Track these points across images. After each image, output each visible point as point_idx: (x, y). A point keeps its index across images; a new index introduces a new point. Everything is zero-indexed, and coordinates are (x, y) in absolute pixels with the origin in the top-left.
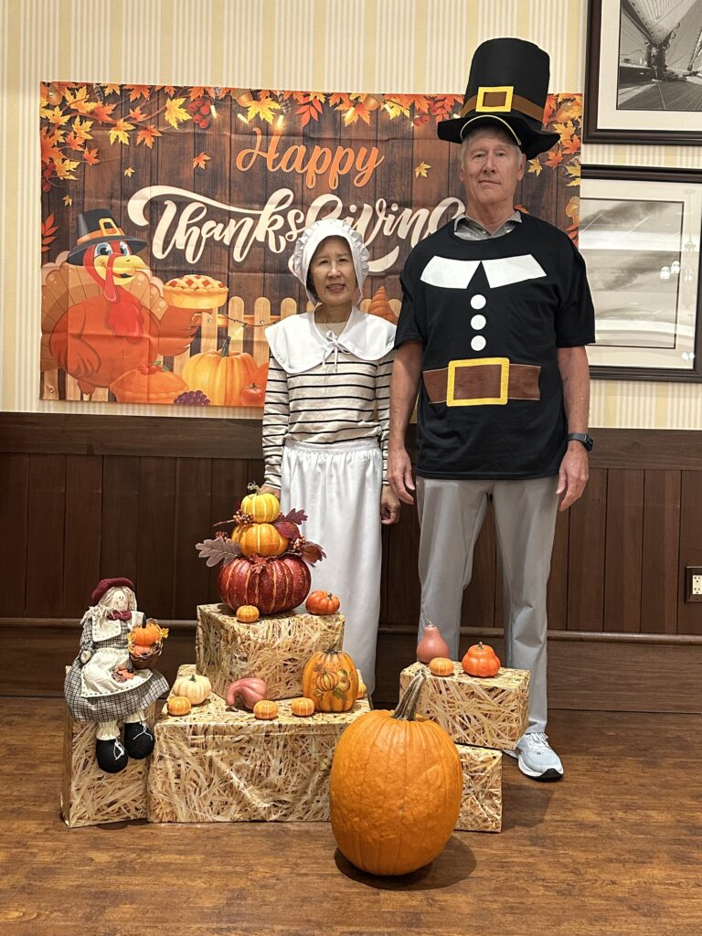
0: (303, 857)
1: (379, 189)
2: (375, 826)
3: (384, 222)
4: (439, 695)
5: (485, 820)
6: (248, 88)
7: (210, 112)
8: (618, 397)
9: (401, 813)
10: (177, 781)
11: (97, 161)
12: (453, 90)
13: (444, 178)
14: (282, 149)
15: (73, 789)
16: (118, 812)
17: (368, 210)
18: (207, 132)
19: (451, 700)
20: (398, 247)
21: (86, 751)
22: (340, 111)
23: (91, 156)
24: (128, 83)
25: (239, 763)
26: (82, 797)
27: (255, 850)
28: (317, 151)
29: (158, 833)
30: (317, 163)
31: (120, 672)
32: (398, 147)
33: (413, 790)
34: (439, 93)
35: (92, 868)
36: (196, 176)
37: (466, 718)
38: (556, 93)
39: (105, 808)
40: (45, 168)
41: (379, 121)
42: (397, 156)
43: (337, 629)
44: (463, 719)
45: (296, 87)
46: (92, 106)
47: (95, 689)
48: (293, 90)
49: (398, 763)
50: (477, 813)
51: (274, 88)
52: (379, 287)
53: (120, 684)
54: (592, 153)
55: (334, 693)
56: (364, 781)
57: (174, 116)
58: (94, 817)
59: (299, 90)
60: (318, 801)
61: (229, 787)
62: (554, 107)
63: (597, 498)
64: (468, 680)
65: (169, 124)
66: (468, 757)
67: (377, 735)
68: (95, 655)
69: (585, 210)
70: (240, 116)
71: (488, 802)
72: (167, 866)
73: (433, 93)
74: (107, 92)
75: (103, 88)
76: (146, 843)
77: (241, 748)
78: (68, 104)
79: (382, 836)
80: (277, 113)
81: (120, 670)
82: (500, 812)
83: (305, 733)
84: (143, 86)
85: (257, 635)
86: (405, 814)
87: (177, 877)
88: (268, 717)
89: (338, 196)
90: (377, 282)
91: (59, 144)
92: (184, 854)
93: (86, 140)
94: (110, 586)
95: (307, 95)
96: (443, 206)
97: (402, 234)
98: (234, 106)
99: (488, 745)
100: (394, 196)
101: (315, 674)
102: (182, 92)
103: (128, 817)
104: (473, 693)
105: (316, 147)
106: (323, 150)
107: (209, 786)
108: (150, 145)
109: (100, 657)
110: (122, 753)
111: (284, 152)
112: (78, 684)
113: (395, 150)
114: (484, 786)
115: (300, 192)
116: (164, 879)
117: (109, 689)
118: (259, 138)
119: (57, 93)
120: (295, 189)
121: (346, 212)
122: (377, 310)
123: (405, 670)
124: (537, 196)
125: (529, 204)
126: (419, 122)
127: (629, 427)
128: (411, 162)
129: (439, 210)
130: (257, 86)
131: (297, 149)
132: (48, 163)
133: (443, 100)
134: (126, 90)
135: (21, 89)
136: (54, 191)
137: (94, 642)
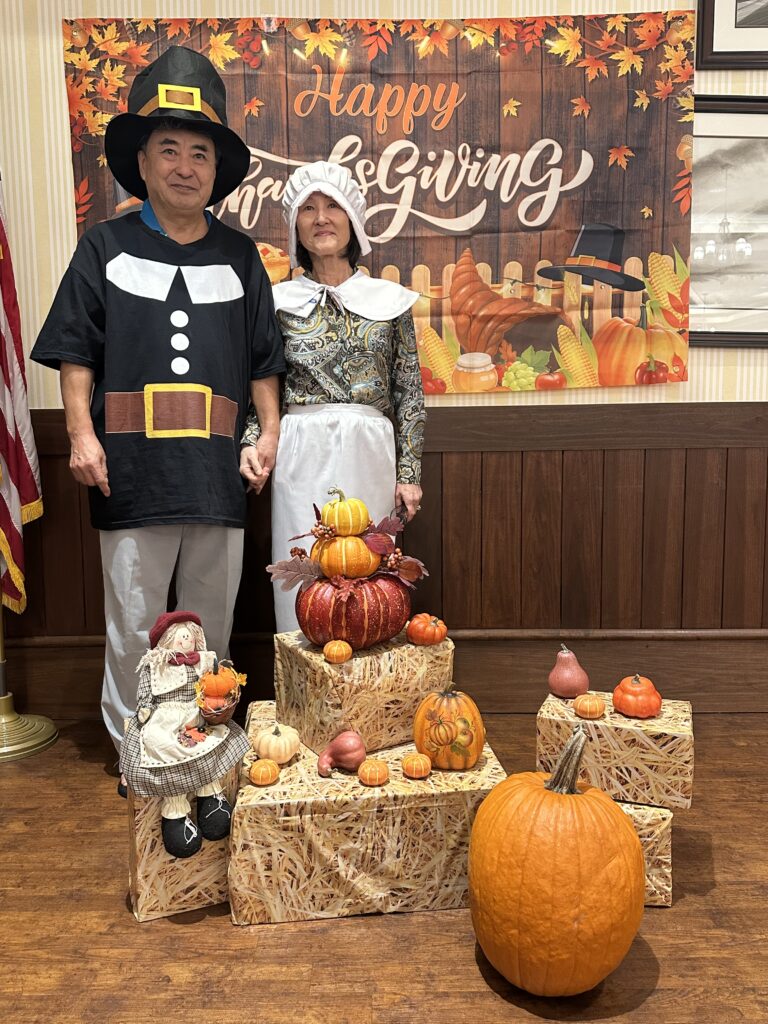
1: (461, 132)
2: (541, 943)
3: (468, 171)
5: (653, 894)
6: (304, 17)
7: (262, 48)
8: (739, 368)
9: (576, 926)
12: (544, 12)
13: (537, 116)
14: (347, 89)
15: (140, 876)
16: (198, 898)
17: (449, 157)
18: (259, 72)
19: (605, 749)
20: (485, 201)
21: (153, 830)
22: (413, 41)
24: (164, 17)
26: (152, 885)
28: (388, 90)
30: (388, 104)
31: (188, 733)
32: (482, 82)
33: (591, 895)
34: (528, 15)
35: (169, 995)
36: (249, 126)
37: (624, 771)
38: (664, 11)
39: (182, 894)
40: (74, 123)
41: (459, 53)
42: (481, 92)
43: (446, 660)
44: (621, 771)
45: (360, 14)
46: (123, 46)
47: (157, 757)
48: (357, 18)
49: (568, 860)
51: (334, 17)
52: (465, 249)
53: (188, 750)
54: (706, 82)
55: (452, 748)
56: (524, 884)
57: (219, 56)
58: (169, 907)
59: (364, 17)
60: (447, 886)
61: (335, 877)
62: (662, 28)
63: (716, 482)
64: (626, 724)
67: (535, 820)
68: (156, 712)
69: (698, 150)
70: (296, 51)
71: (656, 871)
73: (521, 15)
74: (141, 28)
75: (135, 24)
77: (348, 829)
78: (95, 45)
79: (551, 956)
80: (339, 46)
81: (188, 729)
82: (671, 883)
83: (429, 805)
84: (182, 20)
85: (351, 676)
86: (581, 926)
88: (377, 783)
89: (414, 142)
90: (462, 243)
91: (89, 95)
92: (285, 963)
93: (119, 89)
94: (170, 624)
95: (373, 23)
96: (537, 149)
97: (490, 185)
98: (289, 40)
99: (653, 803)
100: (480, 141)
101: (428, 724)
102: (227, 25)
103: (211, 903)
104: (634, 740)
105: (387, 85)
106: (394, 89)
107: (309, 877)
109: (163, 714)
110: (195, 834)
111: (349, 93)
112: (136, 750)
113: (479, 85)
114: (651, 853)
115: (370, 138)
117: (175, 756)
118: (320, 77)
119: (82, 32)
120: (364, 134)
121: (423, 161)
122: (461, 277)
123: (541, 709)
124: (644, 135)
125: (635, 145)
126: (506, 51)
127: (751, 400)
128: (497, 99)
129: (532, 154)
130: (314, 15)
131: (364, 89)
132: (78, 118)
133: (531, 24)
134: (162, 25)
135: (40, 30)
136: (86, 151)
137: (154, 696)
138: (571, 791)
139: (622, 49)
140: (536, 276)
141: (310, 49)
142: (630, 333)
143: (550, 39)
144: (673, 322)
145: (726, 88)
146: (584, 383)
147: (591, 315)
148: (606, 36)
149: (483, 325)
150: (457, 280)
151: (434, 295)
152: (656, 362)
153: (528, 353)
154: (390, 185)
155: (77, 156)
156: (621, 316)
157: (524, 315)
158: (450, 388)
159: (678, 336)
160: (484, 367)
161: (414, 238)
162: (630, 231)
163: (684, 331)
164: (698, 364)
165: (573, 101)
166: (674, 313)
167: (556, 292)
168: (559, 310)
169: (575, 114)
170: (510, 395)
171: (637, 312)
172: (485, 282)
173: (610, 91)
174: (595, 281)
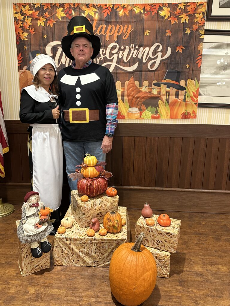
1: (131, 40)
2: (125, 294)
3: (133, 52)
4: (149, 232)
6: (85, 3)
7: (72, 13)
11: (34, 33)
12: (159, 2)
13: (155, 36)
15: (23, 264)
16: (39, 268)
19: (153, 235)
20: (138, 62)
22: (118, 11)
23: (32, 31)
24: (43, 3)
26: (27, 267)
28: (110, 27)
30: (110, 31)
31: (37, 226)
32: (139, 24)
33: (139, 283)
34: (154, 3)
35: (27, 297)
37: (158, 241)
38: (197, 2)
39: (35, 268)
40: (17, 36)
41: (132, 14)
43: (116, 202)
45: (102, 2)
46: (31, 12)
49: (133, 273)
50: (161, 272)
51: (94, 3)
52: (131, 77)
53: (37, 230)
55: (114, 228)
57: (59, 15)
58: (31, 271)
61: (79, 256)
62: (196, 7)
64: (159, 228)
65: (58, 18)
66: (158, 255)
68: (27, 221)
70: (82, 14)
71: (165, 269)
73: (152, 3)
74: (36, 6)
75: (34, 5)
76: (48, 282)
77: (82, 245)
78: (23, 11)
79: (127, 298)
80: (96, 12)
81: (37, 224)
82: (169, 272)
84: (48, 4)
86: (136, 291)
89: (117, 43)
90: (131, 75)
91: (21, 27)
93: (30, 25)
95: (106, 5)
96: (154, 46)
97: (140, 57)
98: (80, 11)
99: (165, 250)
100: (137, 43)
102: (62, 5)
103: (43, 269)
104: (161, 233)
105: (110, 25)
106: (112, 26)
108: (52, 26)
109: (29, 221)
110: (41, 252)
111: (98, 27)
113: (138, 25)
114: (164, 264)
115: (104, 42)
117: (34, 232)
119: (19, 7)
121: (120, 49)
122: (130, 85)
123: (137, 222)
124: (188, 42)
125: (185, 45)
126: (146, 15)
127: (216, 124)
128: (143, 30)
129: (153, 48)
130: (88, 2)
131: (103, 26)
132: (18, 34)
133: (155, 6)
134: (42, 5)
135: (7, 7)
136: (20, 44)
137: (27, 216)
138: (139, 251)
139: (183, 14)
140: (153, 85)
141: (86, 13)
142: (180, 103)
143: (160, 11)
144: (193, 100)
145: (215, 27)
146: (165, 117)
147: (169, 97)
148: (178, 10)
149: (136, 99)
151: (122, 90)
152: (188, 112)
153: (150, 108)
154: (110, 57)
155: (18, 46)
156: (178, 98)
157: (149, 97)
158: (126, 117)
159: (194, 105)
160: (136, 112)
161: (116, 73)
162: (182, 72)
163: (196, 103)
164: (200, 113)
165: (166, 31)
166: (194, 98)
167: (158, 90)
168: (159, 95)
169: (167, 35)
170: (144, 120)
171: (183, 97)
172: (137, 87)
173: (178, 28)
174: (171, 87)
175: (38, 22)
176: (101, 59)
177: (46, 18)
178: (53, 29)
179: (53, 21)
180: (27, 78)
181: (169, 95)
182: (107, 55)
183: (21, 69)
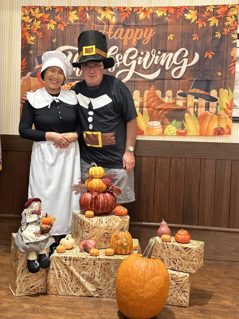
0: (105, 311)
1: (153, 45)
3: (155, 58)
4: (164, 249)
5: (182, 302)
6: (101, 6)
7: (86, 16)
9: (142, 295)
10: (59, 278)
11: (42, 36)
12: (185, 4)
13: (180, 40)
14: (114, 30)
17: (149, 54)
18: (85, 24)
19: (169, 252)
20: (160, 69)
21: (23, 266)
22: (138, 14)
23: (40, 34)
24: (55, 6)
25: (83, 273)
26: (21, 284)
27: (87, 307)
28: (128, 30)
29: (50, 298)
30: (128, 35)
32: (161, 28)
33: (147, 286)
34: (179, 6)
35: (22, 310)
38: (227, 4)
41: (154, 18)
42: (161, 32)
43: (126, 222)
44: (174, 260)
46: (41, 15)
48: (119, 6)
49: (141, 275)
50: (178, 299)
51: (111, 6)
52: (152, 85)
53: (38, 238)
55: (122, 247)
56: (128, 281)
57: (72, 18)
58: (25, 292)
59: (121, 6)
61: (79, 282)
62: (227, 10)
64: (176, 244)
65: (70, 21)
66: (175, 276)
67: (134, 263)
68: (27, 228)
70: (98, 17)
71: (183, 294)
72: (51, 311)
73: (176, 5)
74: (47, 9)
75: (45, 8)
76: (45, 302)
77: (84, 267)
78: (32, 14)
79: (134, 304)
80: (113, 15)
81: (37, 233)
82: (188, 299)
83: (110, 262)
84: (60, 7)
86: (143, 295)
87: (54, 315)
89: (136, 48)
90: (151, 83)
91: (28, 30)
92: (59, 307)
93: (38, 28)
94: (33, 201)
95: (125, 8)
96: (179, 51)
97: (162, 63)
98: (95, 14)
99: (184, 271)
100: (159, 48)
101: (115, 239)
102: (75, 8)
103: (39, 292)
104: (178, 249)
106: (130, 30)
107: (71, 281)
108: (63, 30)
109: (29, 228)
110: (38, 265)
111: (115, 31)
113: (160, 29)
114: (182, 288)
115: (121, 47)
116: (49, 316)
117: (34, 239)
118: (105, 26)
119: (28, 10)
120: (119, 46)
121: (139, 55)
124: (218, 47)
125: (215, 50)
126: (170, 18)
128: (166, 34)
129: (178, 53)
130: (105, 4)
131: (120, 30)
132: (24, 38)
133: (180, 9)
134: (54, 8)
135: (14, 9)
136: (26, 49)
137: (27, 223)
139: (212, 17)
140: (177, 95)
142: (212, 117)
143: (186, 14)
144: (227, 113)
147: (197, 110)
148: (206, 13)
149: (158, 112)
150: (149, 96)
151: (141, 101)
152: (221, 127)
153: (174, 122)
154: (127, 63)
155: (23, 50)
156: (208, 110)
157: (172, 109)
158: (145, 133)
159: (228, 118)
160: (158, 126)
161: (135, 81)
162: (213, 80)
163: (231, 117)
165: (193, 35)
166: (228, 110)
167: (184, 101)
169: (194, 39)
170: (167, 136)
171: (214, 110)
172: (159, 97)
173: (207, 32)
174: (199, 98)
175: (48, 25)
176: (117, 65)
177: (57, 21)
178: (64, 32)
179: (65, 24)
180: (30, 86)
181: (197, 107)
182: (124, 62)
183: (23, 76)
